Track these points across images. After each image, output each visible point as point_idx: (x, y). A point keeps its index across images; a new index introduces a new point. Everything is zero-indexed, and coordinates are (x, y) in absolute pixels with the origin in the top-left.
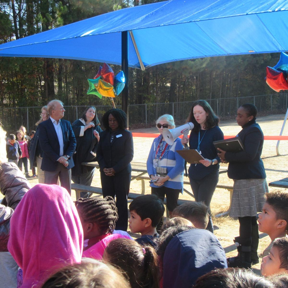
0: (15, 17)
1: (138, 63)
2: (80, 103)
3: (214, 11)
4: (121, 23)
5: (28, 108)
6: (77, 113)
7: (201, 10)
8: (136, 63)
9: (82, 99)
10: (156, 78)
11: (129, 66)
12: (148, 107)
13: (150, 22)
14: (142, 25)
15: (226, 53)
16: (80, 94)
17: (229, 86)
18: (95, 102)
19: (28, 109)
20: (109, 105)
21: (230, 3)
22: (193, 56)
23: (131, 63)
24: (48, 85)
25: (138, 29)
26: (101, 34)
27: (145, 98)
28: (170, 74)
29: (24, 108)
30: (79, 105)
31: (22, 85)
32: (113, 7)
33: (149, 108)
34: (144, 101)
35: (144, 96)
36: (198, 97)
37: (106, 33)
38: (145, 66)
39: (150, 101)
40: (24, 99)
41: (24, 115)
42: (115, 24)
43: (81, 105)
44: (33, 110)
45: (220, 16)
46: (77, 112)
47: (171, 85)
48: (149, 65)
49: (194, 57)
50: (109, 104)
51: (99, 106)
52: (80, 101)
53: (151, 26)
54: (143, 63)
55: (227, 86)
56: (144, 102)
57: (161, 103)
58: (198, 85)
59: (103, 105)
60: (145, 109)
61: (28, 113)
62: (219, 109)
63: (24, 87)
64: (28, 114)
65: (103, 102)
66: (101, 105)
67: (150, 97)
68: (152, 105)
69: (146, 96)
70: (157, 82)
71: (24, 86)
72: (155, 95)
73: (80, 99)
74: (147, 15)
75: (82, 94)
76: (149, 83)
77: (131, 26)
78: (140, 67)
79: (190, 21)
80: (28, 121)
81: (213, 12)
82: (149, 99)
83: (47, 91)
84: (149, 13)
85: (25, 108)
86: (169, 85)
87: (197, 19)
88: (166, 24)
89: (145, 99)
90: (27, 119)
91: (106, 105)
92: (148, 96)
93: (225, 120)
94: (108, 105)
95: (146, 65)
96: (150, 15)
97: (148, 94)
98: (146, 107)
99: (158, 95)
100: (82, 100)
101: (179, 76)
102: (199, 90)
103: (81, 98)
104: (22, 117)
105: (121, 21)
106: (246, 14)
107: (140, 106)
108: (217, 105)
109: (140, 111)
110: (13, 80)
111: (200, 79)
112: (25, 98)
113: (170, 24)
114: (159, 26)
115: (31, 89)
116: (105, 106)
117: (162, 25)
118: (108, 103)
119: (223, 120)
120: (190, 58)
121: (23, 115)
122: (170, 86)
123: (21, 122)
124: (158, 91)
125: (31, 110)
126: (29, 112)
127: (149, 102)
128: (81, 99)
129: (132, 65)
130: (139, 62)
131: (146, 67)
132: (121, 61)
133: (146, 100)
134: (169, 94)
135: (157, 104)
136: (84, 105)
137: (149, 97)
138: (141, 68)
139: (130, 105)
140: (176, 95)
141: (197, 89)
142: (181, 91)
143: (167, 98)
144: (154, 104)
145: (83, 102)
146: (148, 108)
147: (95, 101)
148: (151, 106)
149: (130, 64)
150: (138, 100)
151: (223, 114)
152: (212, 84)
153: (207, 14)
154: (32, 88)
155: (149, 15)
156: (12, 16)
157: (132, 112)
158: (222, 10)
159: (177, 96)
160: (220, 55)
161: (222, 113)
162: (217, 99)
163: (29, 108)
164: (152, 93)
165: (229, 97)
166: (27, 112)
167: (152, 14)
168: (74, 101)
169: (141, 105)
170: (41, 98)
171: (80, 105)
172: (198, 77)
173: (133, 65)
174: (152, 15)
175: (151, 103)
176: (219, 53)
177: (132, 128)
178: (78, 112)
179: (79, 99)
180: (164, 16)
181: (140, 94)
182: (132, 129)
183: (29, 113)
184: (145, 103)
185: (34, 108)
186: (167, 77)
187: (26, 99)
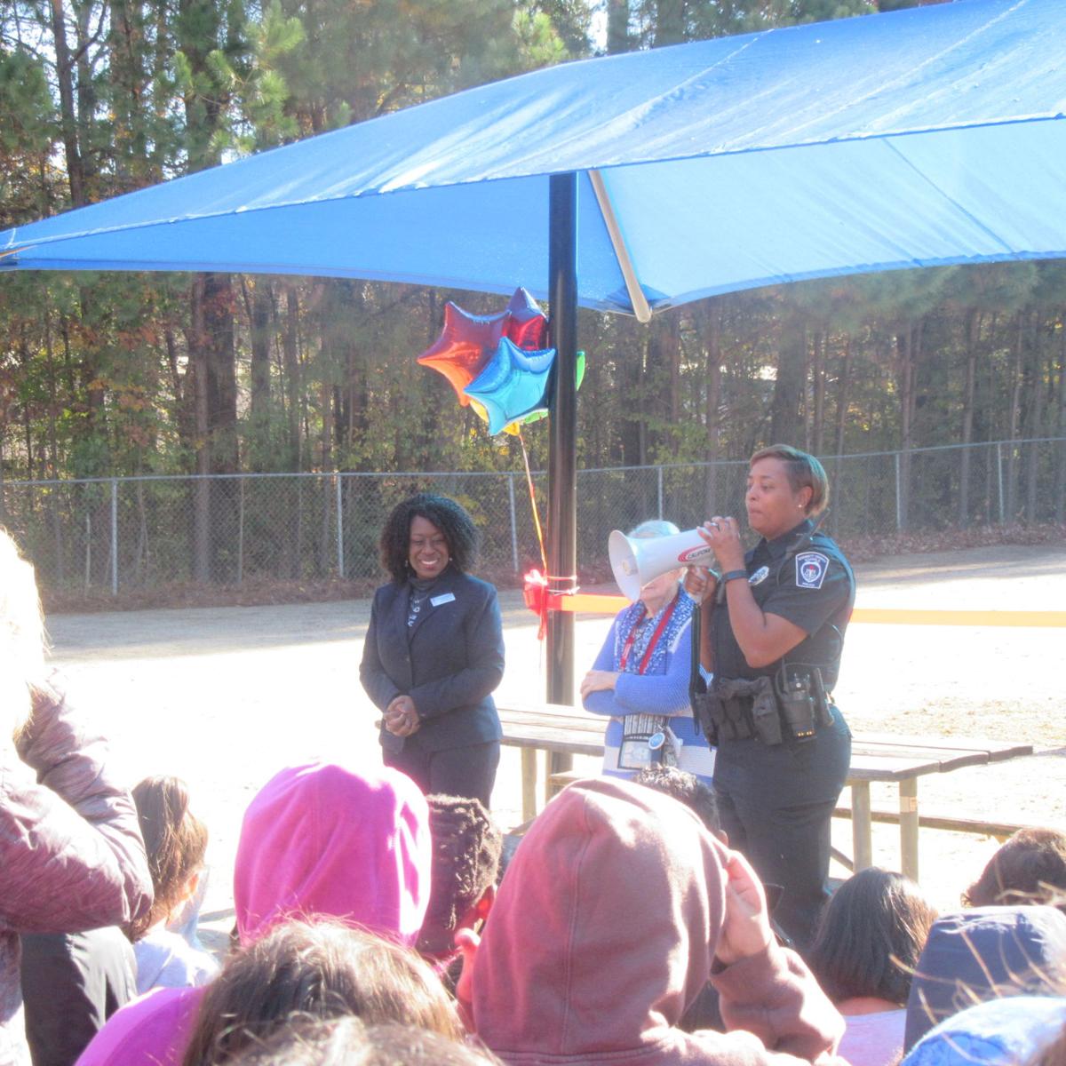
0: (63, 69)
1: (620, 292)
2: (353, 460)
3: (933, 94)
4: (549, 136)
5: (115, 481)
6: (340, 508)
7: (883, 87)
8: (613, 288)
9: (364, 441)
10: (710, 344)
11: (580, 304)
12: (668, 479)
13: (672, 136)
14: (638, 149)
15: (1005, 251)
16: (355, 416)
17: (1056, 379)
18: (421, 457)
19: (115, 488)
20: (490, 470)
21: (1003, 61)
22: (861, 261)
23: (591, 290)
24: (211, 377)
25: (618, 166)
26: (466, 183)
27: (654, 438)
28: (775, 323)
29: (98, 484)
30: (347, 470)
31: (89, 377)
32: (511, 19)
33: (677, 485)
34: (651, 450)
35: (649, 429)
36: (906, 431)
37: (484, 180)
38: (651, 302)
39: (680, 451)
40: (99, 441)
41: (99, 510)
42: (525, 138)
43: (361, 468)
44: (140, 491)
45: (953, 117)
46: (340, 500)
47: (778, 374)
48: (669, 298)
49: (868, 266)
50: (490, 465)
51: (442, 474)
52: (354, 451)
53: (674, 156)
54: (645, 289)
55: (1047, 380)
56: (652, 458)
57: (734, 458)
58: (908, 379)
59: (459, 470)
60: (657, 487)
61: (115, 503)
62: (1005, 489)
63: (100, 387)
64: (115, 510)
65: (462, 455)
66: (452, 468)
67: (680, 434)
68: (691, 470)
69: (659, 428)
70: (713, 363)
71: (99, 381)
72: (704, 422)
73: (354, 440)
74: (659, 99)
75: (362, 418)
76: (672, 366)
77: (593, 150)
78: (630, 309)
79: (830, 135)
80: (115, 540)
81: (929, 97)
82: (675, 444)
83: (203, 405)
84: (666, 90)
85: (104, 482)
86: (768, 373)
87: (859, 129)
88: (733, 147)
89: (657, 444)
90: (110, 534)
91: (474, 470)
92: (670, 427)
93: (1039, 544)
94: (482, 468)
95: (656, 296)
96: (672, 100)
97: (669, 420)
98: (660, 479)
99: (718, 425)
100: (362, 445)
101: (817, 337)
102: (910, 399)
103: (360, 436)
104: (88, 521)
105: (549, 124)
106: (1053, 114)
107: (631, 477)
108: (997, 474)
109: (634, 496)
110: (50, 353)
111: (918, 349)
112: (104, 438)
113: (748, 146)
114: (706, 155)
115: (132, 393)
116: (468, 473)
117: (720, 150)
118: (481, 459)
119: (1023, 544)
120: (849, 268)
121: (91, 515)
122: (775, 379)
123: (86, 546)
124: (719, 404)
125: (128, 490)
126: (122, 498)
127: (675, 454)
128: (360, 443)
129: (595, 301)
130: (625, 287)
131: (658, 305)
132: (546, 279)
133: (662, 447)
134: (769, 418)
135: (713, 463)
136: (373, 470)
137: (674, 432)
138: (634, 314)
139: (587, 471)
140: (801, 420)
141: (901, 394)
142: (827, 404)
143: (761, 434)
144: (700, 464)
145: (366, 455)
146: (672, 483)
147: (425, 451)
148: (685, 477)
149: (584, 296)
150: (621, 446)
151: (1025, 514)
152: (972, 372)
153: (904, 110)
154: (136, 390)
155: (665, 99)
156: (52, 65)
157: (592, 502)
158: (965, 89)
159: (808, 430)
160: (979, 256)
161: (1023, 508)
162: (999, 443)
163: (120, 482)
164: (691, 415)
165: (1056, 435)
166: (110, 502)
167: (677, 93)
168: (327, 451)
169: (634, 468)
170: (176, 435)
171: (353, 471)
172: (908, 340)
173: (601, 297)
174: (680, 98)
175: (685, 459)
176: (977, 250)
177: (592, 576)
178: (344, 500)
179: (350, 441)
180: (731, 110)
181: (630, 419)
182: (593, 580)
183: (121, 504)
184: (656, 462)
185: (143, 481)
186: (761, 341)
187: (105, 441)
